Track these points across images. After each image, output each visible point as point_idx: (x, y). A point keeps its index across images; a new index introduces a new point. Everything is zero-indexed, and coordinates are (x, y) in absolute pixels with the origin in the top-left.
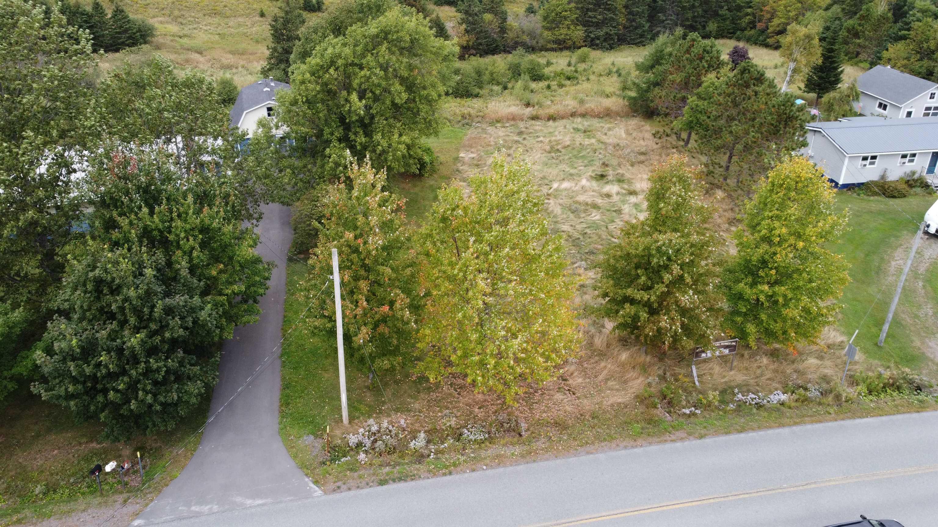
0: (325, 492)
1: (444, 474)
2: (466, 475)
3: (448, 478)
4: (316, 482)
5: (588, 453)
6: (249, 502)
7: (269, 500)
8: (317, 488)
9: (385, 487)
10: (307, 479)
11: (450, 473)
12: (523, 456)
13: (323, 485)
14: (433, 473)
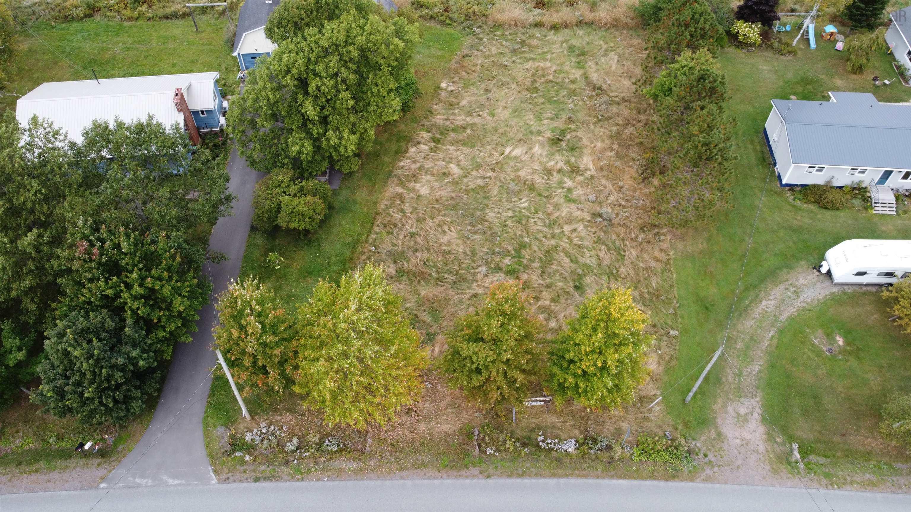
0: (220, 481)
1: (298, 480)
2: (312, 483)
3: (300, 484)
4: (215, 472)
5: (402, 478)
6: (171, 481)
7: (183, 482)
8: (214, 477)
9: (257, 484)
10: (210, 468)
11: (302, 480)
12: (356, 472)
13: (218, 475)
14: (292, 478)
